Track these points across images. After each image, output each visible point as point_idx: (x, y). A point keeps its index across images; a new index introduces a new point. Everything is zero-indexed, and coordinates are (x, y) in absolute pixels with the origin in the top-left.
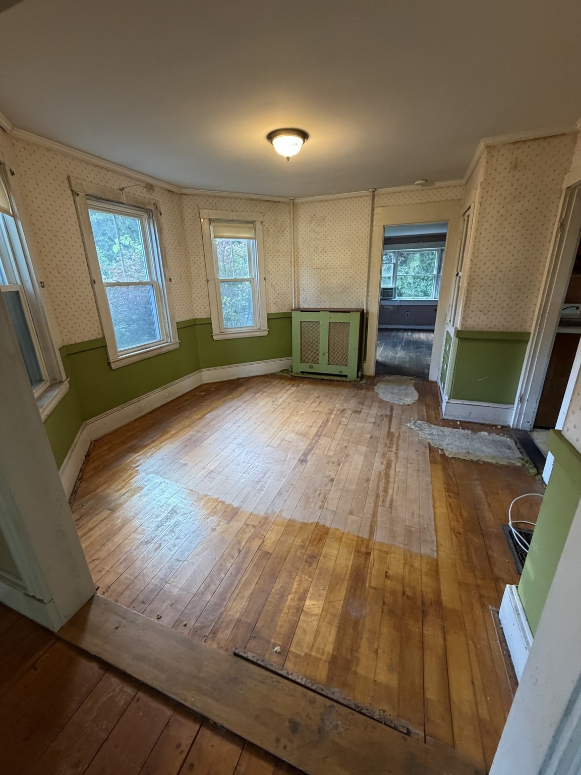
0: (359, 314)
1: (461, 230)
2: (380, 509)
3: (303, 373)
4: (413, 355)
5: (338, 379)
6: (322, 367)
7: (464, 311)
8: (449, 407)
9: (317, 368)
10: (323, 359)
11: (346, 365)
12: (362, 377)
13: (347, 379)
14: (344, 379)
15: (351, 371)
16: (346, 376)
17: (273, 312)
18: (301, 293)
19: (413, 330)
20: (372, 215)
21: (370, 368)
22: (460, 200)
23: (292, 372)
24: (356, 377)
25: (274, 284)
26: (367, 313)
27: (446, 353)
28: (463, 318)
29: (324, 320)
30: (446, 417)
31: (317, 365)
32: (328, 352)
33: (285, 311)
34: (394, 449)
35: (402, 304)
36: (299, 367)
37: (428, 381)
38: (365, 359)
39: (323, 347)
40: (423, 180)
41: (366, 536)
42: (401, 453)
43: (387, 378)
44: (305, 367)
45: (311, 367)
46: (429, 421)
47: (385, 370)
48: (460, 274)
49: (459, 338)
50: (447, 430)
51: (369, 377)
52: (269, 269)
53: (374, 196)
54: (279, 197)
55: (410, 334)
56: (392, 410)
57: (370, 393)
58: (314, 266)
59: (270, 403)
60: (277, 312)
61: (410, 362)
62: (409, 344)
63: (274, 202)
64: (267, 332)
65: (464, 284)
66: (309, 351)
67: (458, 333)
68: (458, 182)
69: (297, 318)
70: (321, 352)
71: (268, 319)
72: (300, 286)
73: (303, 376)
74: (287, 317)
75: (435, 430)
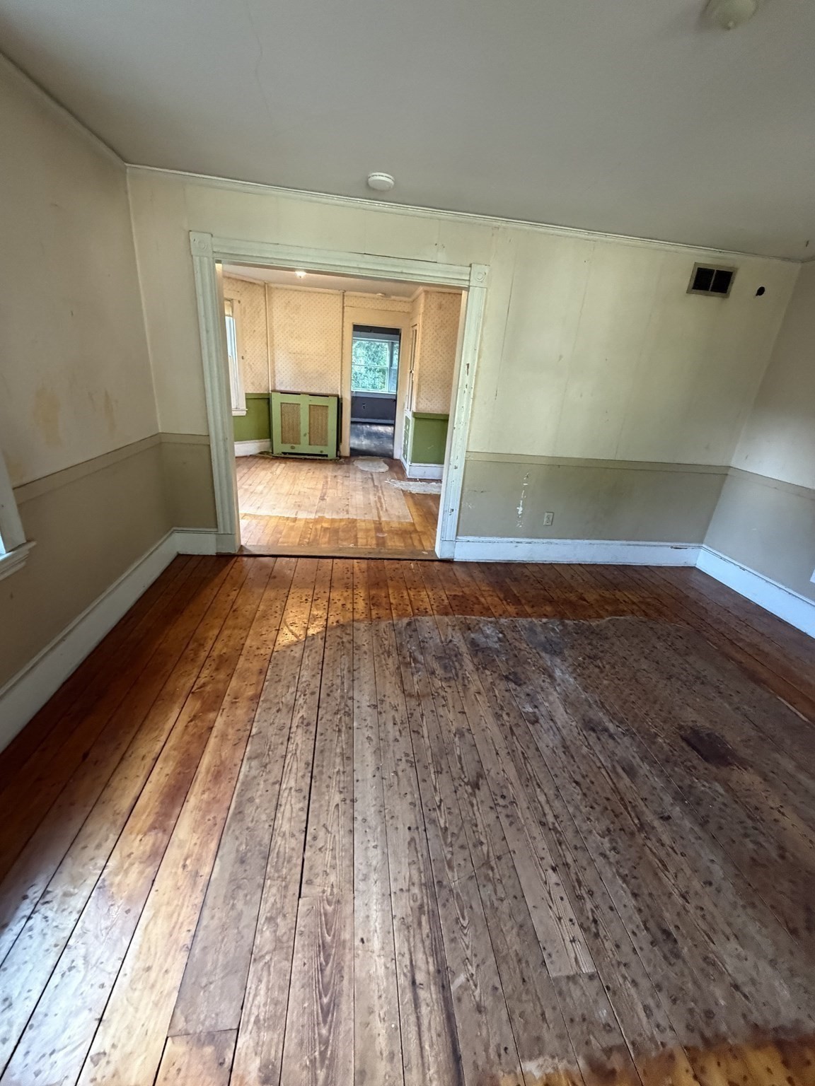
0: (336, 398)
1: (411, 337)
2: (381, 512)
3: (285, 453)
4: (376, 442)
5: (320, 458)
6: (304, 447)
7: (417, 398)
8: (412, 469)
9: (299, 449)
10: (304, 440)
11: (326, 445)
12: (340, 457)
13: (329, 458)
14: (325, 458)
15: (330, 451)
16: (327, 456)
17: (250, 392)
18: (277, 375)
19: (371, 424)
20: (343, 312)
21: (345, 451)
22: (408, 313)
23: (272, 453)
24: (335, 456)
25: (251, 363)
26: (342, 398)
27: (407, 430)
28: (417, 403)
29: (305, 402)
30: (409, 477)
31: (298, 445)
32: (309, 433)
33: (262, 392)
34: (380, 491)
35: (358, 395)
36: (279, 448)
37: (393, 459)
38: (341, 442)
39: (304, 427)
40: (383, 293)
41: (377, 519)
42: (385, 493)
43: (361, 457)
44: (287, 448)
45: (293, 448)
46: (399, 479)
47: (356, 453)
48: (413, 372)
49: (416, 418)
50: (411, 483)
51: (346, 457)
52: (246, 349)
53: (344, 296)
54: (255, 279)
55: (368, 426)
56: (372, 475)
57: (351, 467)
58: (290, 351)
59: (269, 474)
60: (255, 392)
61: (375, 447)
62: (370, 435)
63: (251, 283)
64: (245, 412)
65: (416, 379)
66: (291, 433)
67: (415, 415)
68: (406, 299)
69: (276, 401)
70: (302, 434)
71: (246, 399)
72: (276, 368)
73: (286, 456)
74: (266, 399)
75: (404, 483)
